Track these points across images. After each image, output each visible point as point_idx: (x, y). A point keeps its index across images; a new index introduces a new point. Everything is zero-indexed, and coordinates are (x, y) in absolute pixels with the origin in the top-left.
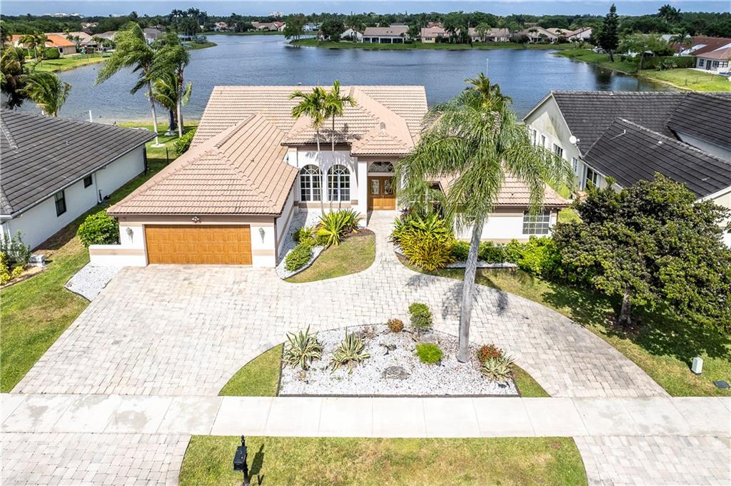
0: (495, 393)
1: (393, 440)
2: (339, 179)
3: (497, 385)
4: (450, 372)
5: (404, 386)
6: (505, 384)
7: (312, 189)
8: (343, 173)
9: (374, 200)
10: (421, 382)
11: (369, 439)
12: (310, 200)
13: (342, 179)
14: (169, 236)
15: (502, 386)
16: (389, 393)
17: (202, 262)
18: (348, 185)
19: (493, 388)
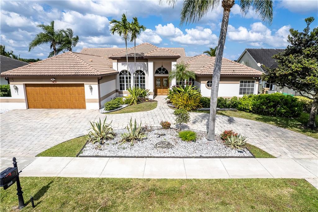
0: (236, 156)
1: (159, 180)
2: (139, 78)
3: (237, 152)
4: (203, 145)
5: (170, 152)
6: (243, 151)
7: (125, 83)
8: (141, 75)
9: (158, 89)
10: (182, 150)
11: (140, 179)
12: (124, 90)
13: (141, 78)
14: (40, 92)
15: (241, 152)
16: (159, 155)
17: (59, 108)
18: (144, 82)
19: (234, 153)
